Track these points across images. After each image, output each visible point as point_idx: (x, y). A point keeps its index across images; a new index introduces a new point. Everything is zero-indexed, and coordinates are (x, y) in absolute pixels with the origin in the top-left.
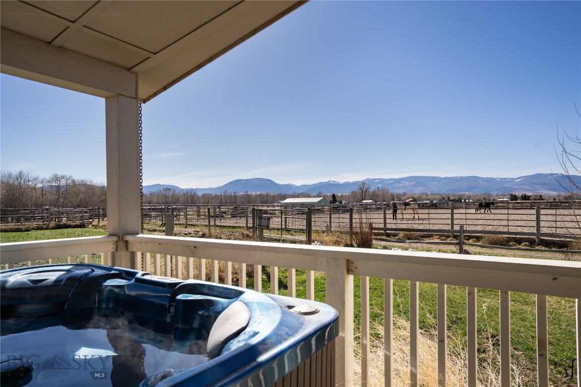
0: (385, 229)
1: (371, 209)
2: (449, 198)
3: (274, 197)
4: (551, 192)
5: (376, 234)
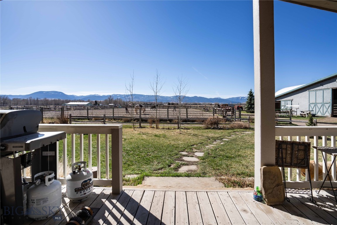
0: (88, 117)
1: (107, 108)
2: (147, 104)
3: (63, 101)
5: (72, 119)
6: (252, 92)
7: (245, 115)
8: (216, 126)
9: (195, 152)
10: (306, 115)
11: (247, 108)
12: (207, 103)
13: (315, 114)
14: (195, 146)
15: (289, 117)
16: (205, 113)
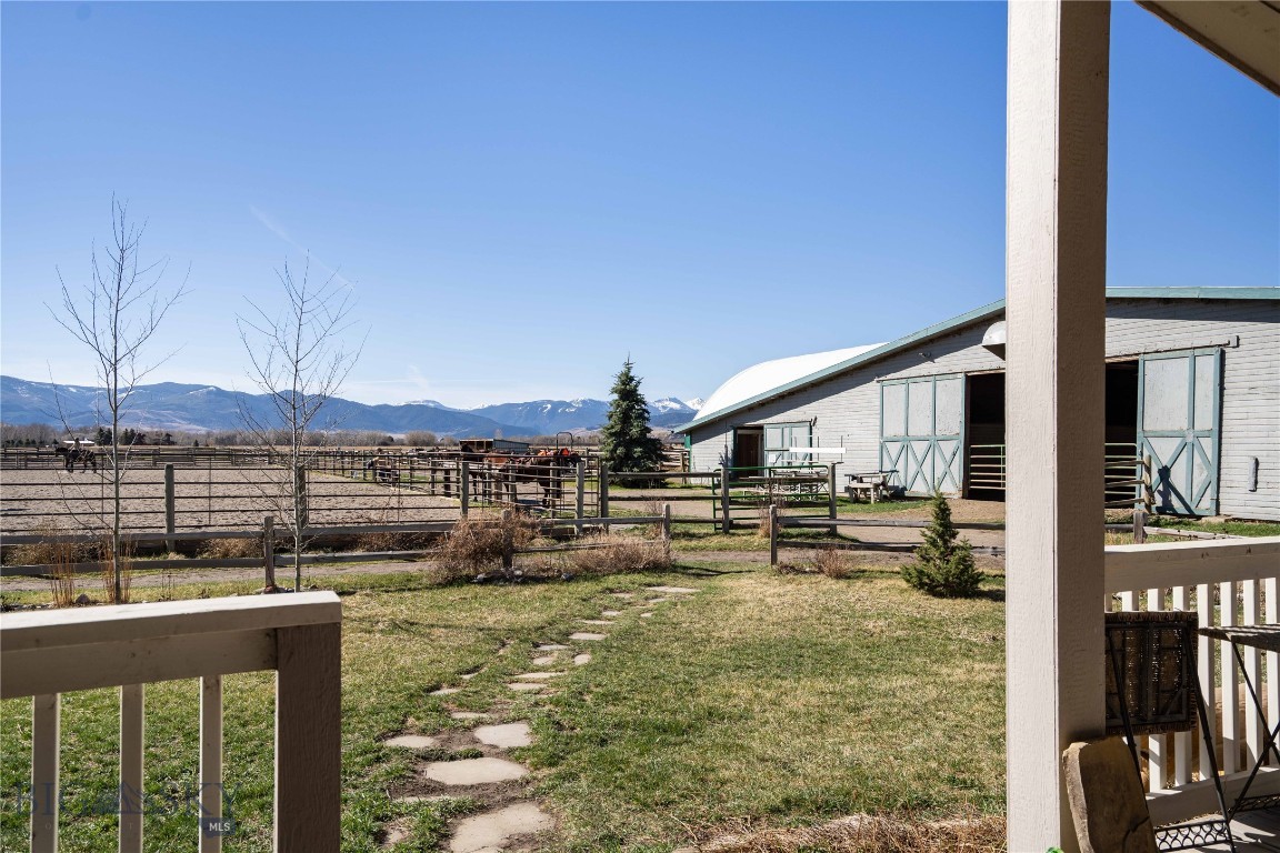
4: (195, 427)
6: (632, 379)
7: (630, 499)
8: (497, 564)
9: (475, 726)
10: (872, 494)
11: (607, 460)
12: (364, 433)
13: (905, 489)
14: (445, 691)
15: (824, 505)
16: (377, 490)
